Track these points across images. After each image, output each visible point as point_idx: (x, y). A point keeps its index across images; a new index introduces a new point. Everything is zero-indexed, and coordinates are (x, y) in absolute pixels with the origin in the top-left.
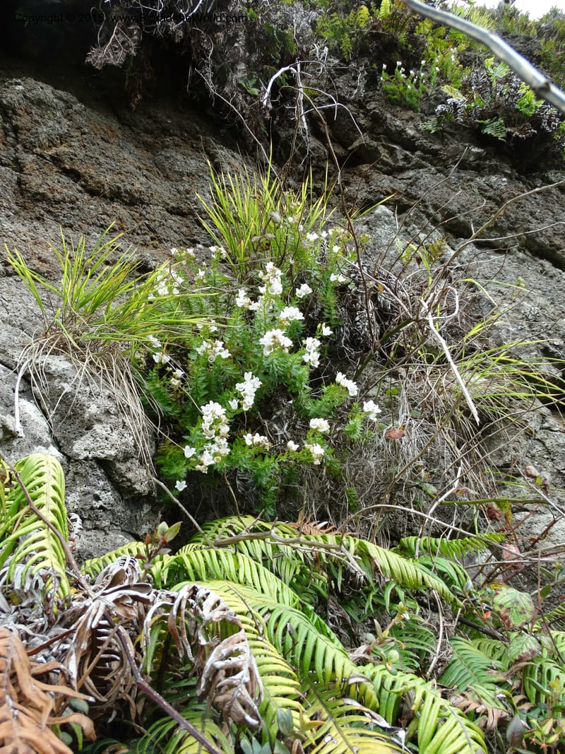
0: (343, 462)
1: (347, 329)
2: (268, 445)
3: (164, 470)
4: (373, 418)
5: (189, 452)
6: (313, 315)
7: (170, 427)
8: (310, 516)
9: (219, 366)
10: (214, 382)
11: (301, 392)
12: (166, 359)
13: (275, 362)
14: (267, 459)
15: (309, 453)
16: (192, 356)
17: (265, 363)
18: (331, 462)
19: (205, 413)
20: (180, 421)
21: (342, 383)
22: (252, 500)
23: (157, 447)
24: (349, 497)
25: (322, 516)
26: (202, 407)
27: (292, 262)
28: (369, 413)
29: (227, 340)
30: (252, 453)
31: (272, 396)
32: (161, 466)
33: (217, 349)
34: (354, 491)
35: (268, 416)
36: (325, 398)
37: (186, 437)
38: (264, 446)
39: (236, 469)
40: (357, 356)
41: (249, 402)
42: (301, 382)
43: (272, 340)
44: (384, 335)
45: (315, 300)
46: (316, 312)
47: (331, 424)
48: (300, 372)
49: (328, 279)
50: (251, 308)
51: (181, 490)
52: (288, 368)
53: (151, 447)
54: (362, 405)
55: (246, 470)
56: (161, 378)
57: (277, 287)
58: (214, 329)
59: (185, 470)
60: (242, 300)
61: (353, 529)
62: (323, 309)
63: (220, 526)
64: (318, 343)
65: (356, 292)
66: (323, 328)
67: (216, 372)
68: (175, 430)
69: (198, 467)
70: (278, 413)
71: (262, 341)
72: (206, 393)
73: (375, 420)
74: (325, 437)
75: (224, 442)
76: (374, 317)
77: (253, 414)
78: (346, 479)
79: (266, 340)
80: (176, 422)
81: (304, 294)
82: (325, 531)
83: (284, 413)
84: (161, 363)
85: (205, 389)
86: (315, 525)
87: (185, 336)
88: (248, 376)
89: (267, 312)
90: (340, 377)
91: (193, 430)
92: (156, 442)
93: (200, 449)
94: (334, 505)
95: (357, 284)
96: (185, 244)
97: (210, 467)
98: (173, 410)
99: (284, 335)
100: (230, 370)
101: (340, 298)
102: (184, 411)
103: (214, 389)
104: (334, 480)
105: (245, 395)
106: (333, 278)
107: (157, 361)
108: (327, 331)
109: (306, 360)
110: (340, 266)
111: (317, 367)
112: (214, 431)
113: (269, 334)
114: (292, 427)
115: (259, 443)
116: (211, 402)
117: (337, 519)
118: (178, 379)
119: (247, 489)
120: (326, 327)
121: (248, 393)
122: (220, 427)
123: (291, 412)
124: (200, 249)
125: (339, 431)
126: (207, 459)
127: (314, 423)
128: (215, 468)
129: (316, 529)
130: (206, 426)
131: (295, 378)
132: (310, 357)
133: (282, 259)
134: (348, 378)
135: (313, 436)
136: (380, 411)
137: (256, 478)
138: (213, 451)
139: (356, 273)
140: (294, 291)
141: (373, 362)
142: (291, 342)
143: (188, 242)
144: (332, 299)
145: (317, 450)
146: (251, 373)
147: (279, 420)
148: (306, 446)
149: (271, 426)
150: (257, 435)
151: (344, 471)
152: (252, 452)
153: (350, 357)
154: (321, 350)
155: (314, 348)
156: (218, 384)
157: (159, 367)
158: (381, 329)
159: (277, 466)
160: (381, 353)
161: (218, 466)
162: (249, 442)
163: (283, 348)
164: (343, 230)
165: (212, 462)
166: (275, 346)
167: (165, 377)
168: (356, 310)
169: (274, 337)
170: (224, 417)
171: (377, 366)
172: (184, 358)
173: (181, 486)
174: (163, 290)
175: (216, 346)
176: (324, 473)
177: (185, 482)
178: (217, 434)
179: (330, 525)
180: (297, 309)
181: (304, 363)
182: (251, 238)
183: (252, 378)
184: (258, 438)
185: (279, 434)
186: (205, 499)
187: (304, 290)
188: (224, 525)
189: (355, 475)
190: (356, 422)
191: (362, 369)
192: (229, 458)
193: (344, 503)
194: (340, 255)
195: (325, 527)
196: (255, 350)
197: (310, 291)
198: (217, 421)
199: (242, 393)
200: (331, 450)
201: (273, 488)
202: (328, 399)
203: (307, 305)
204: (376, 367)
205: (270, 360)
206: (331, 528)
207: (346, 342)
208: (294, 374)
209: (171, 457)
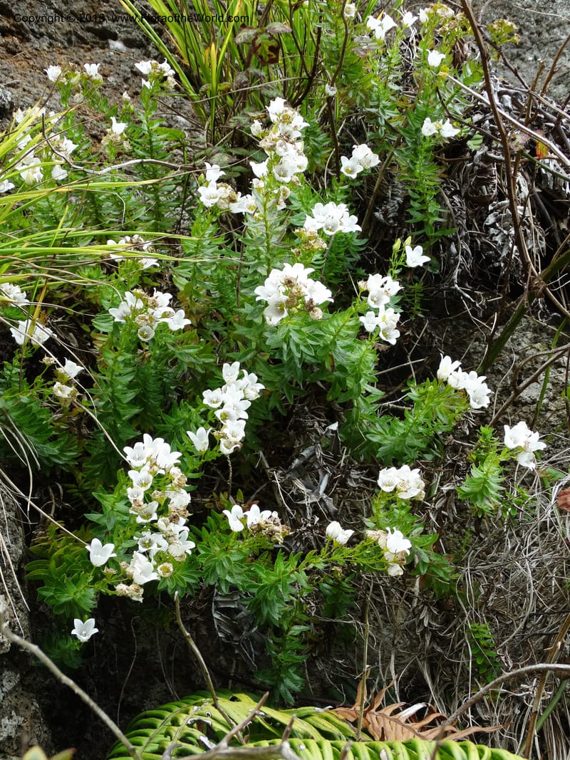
0: (460, 562)
1: (466, 246)
2: (280, 531)
3: (46, 593)
4: (526, 461)
5: (100, 552)
6: (385, 213)
7: (56, 490)
8: (385, 689)
9: (164, 347)
10: (153, 386)
11: (359, 401)
12: (42, 335)
13: (295, 337)
14: (280, 565)
15: (378, 550)
16: (101, 325)
17: (272, 340)
18: (430, 565)
19: (134, 463)
20: (80, 476)
21: (452, 382)
22: (250, 654)
23: (28, 541)
24: (474, 646)
25: (413, 691)
26: (127, 449)
27: (331, 91)
28: (517, 450)
29: (181, 283)
30: (246, 550)
31: (290, 413)
32: (40, 583)
33: (158, 313)
34: (485, 630)
35: (282, 458)
36: (415, 416)
37: (94, 517)
38: (271, 534)
39: (212, 587)
40: (491, 308)
41: (234, 432)
42: (357, 378)
43: (283, 289)
44: (554, 259)
45: (389, 177)
46: (392, 206)
47: (428, 477)
48: (354, 356)
49: (418, 130)
50: (235, 209)
51: (84, 639)
52: (326, 347)
53: (15, 541)
54: (499, 433)
55: (233, 589)
56: (30, 381)
57: (295, 160)
58: (148, 263)
59: (91, 593)
60: (212, 192)
61: (485, 717)
62: (407, 199)
63: (175, 722)
64: (394, 286)
65: (485, 158)
66: (408, 248)
67: (158, 360)
68: (68, 497)
69: (121, 588)
70: (306, 453)
71: (261, 292)
72: (136, 411)
73: (532, 466)
74: (416, 506)
75: (180, 527)
76: (529, 213)
77: (248, 456)
78: (467, 605)
79: (270, 290)
80: (69, 478)
81: (359, 169)
82: (417, 726)
83: (319, 453)
84: (29, 344)
85: (134, 402)
86: (396, 711)
87: (82, 279)
88: (230, 371)
89: (272, 219)
90: (447, 367)
91: (108, 501)
92: (26, 528)
93: (127, 545)
94: (440, 664)
95: (487, 141)
96: (82, 40)
97: (150, 587)
98: (62, 451)
99: (311, 276)
100: (191, 354)
101: (448, 172)
102: (86, 454)
103: (154, 402)
104: (440, 606)
105: (225, 416)
106: (428, 128)
107: (20, 340)
108: (416, 257)
109: (370, 328)
110: (447, 96)
111: (393, 342)
112: (155, 505)
113: (276, 277)
114: (338, 486)
115: (259, 528)
116: (147, 437)
117: (448, 698)
118: (69, 383)
119: (238, 631)
120: (413, 245)
121: (233, 412)
122: (170, 494)
123: (333, 449)
124: (118, 52)
125: (449, 493)
126: (142, 570)
127: (389, 478)
128: (160, 587)
129: (397, 721)
130: (135, 493)
131: (342, 368)
132: (378, 321)
133: (310, 79)
134: (466, 368)
135: (387, 508)
136: (543, 446)
137: (257, 606)
138: (154, 549)
139: (485, 111)
140: (336, 166)
141: (532, 320)
142: (329, 293)
143: (88, 36)
144: (428, 176)
145: (396, 543)
146: (237, 364)
147: (308, 471)
148: (369, 533)
149: (287, 485)
150: (255, 508)
151: (461, 585)
152: (245, 546)
153: (474, 313)
154: (403, 303)
155: (387, 300)
156: (164, 390)
157: (25, 354)
158: (550, 240)
159: (303, 578)
160: (548, 301)
161: (168, 583)
162: (236, 526)
163: (310, 307)
164: (451, 12)
165: (154, 577)
166: (290, 304)
167: (39, 379)
168: (485, 202)
169: (289, 283)
170: (176, 472)
171: (541, 329)
172: (85, 327)
173: (84, 630)
174: (30, 171)
175: (155, 306)
176: (416, 589)
177: (92, 621)
178: (162, 511)
179: (431, 712)
180: (343, 206)
181: (362, 333)
182: (234, 34)
183: (241, 377)
184: (256, 516)
185: (307, 502)
186: (144, 653)
187: (362, 158)
188: (184, 720)
189: (488, 594)
190: (488, 472)
191: (503, 339)
192: (192, 561)
193: (463, 660)
194: (446, 73)
195: (419, 716)
196: (248, 308)
197: (375, 160)
198: (160, 480)
199: (218, 414)
200: (431, 538)
201: (297, 629)
202: (422, 419)
203: (370, 192)
204: (539, 330)
205: (280, 334)
206: (432, 717)
207: (463, 278)
208: (339, 360)
209: (60, 561)
